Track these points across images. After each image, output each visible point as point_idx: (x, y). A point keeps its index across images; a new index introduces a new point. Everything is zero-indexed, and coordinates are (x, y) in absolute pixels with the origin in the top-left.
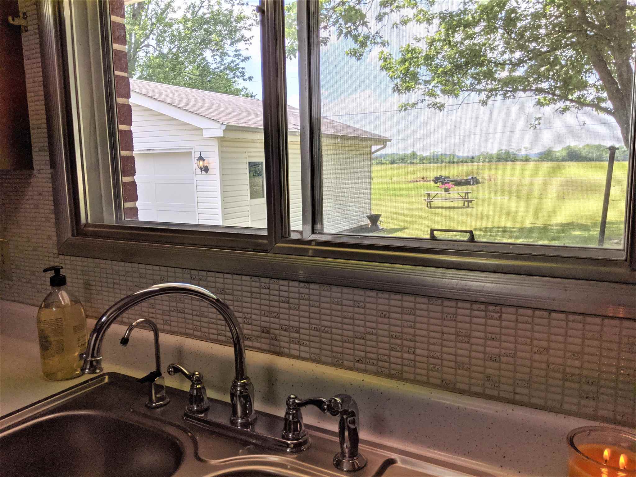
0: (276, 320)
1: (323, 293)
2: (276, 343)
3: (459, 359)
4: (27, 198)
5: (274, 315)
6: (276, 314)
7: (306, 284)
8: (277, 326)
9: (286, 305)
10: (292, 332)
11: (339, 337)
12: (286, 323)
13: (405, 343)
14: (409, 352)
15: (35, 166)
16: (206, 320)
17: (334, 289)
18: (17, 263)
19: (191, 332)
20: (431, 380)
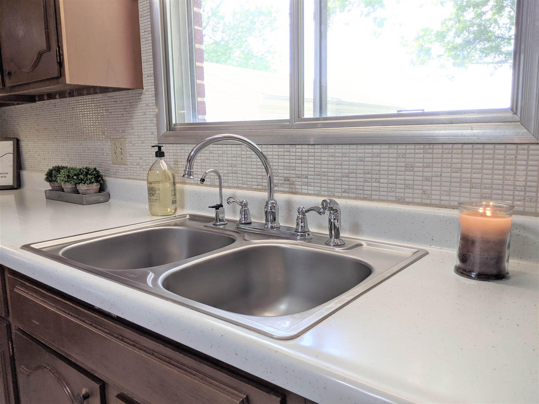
0: (294, 172)
1: (323, 150)
2: (293, 186)
3: (407, 182)
4: (138, 108)
5: (292, 168)
6: (293, 168)
7: (313, 146)
8: (294, 176)
9: (300, 161)
10: (303, 178)
11: (332, 178)
12: (300, 172)
13: (374, 176)
14: (376, 182)
15: (144, 87)
16: (250, 176)
17: (330, 147)
18: (130, 153)
19: (241, 185)
20: (389, 198)
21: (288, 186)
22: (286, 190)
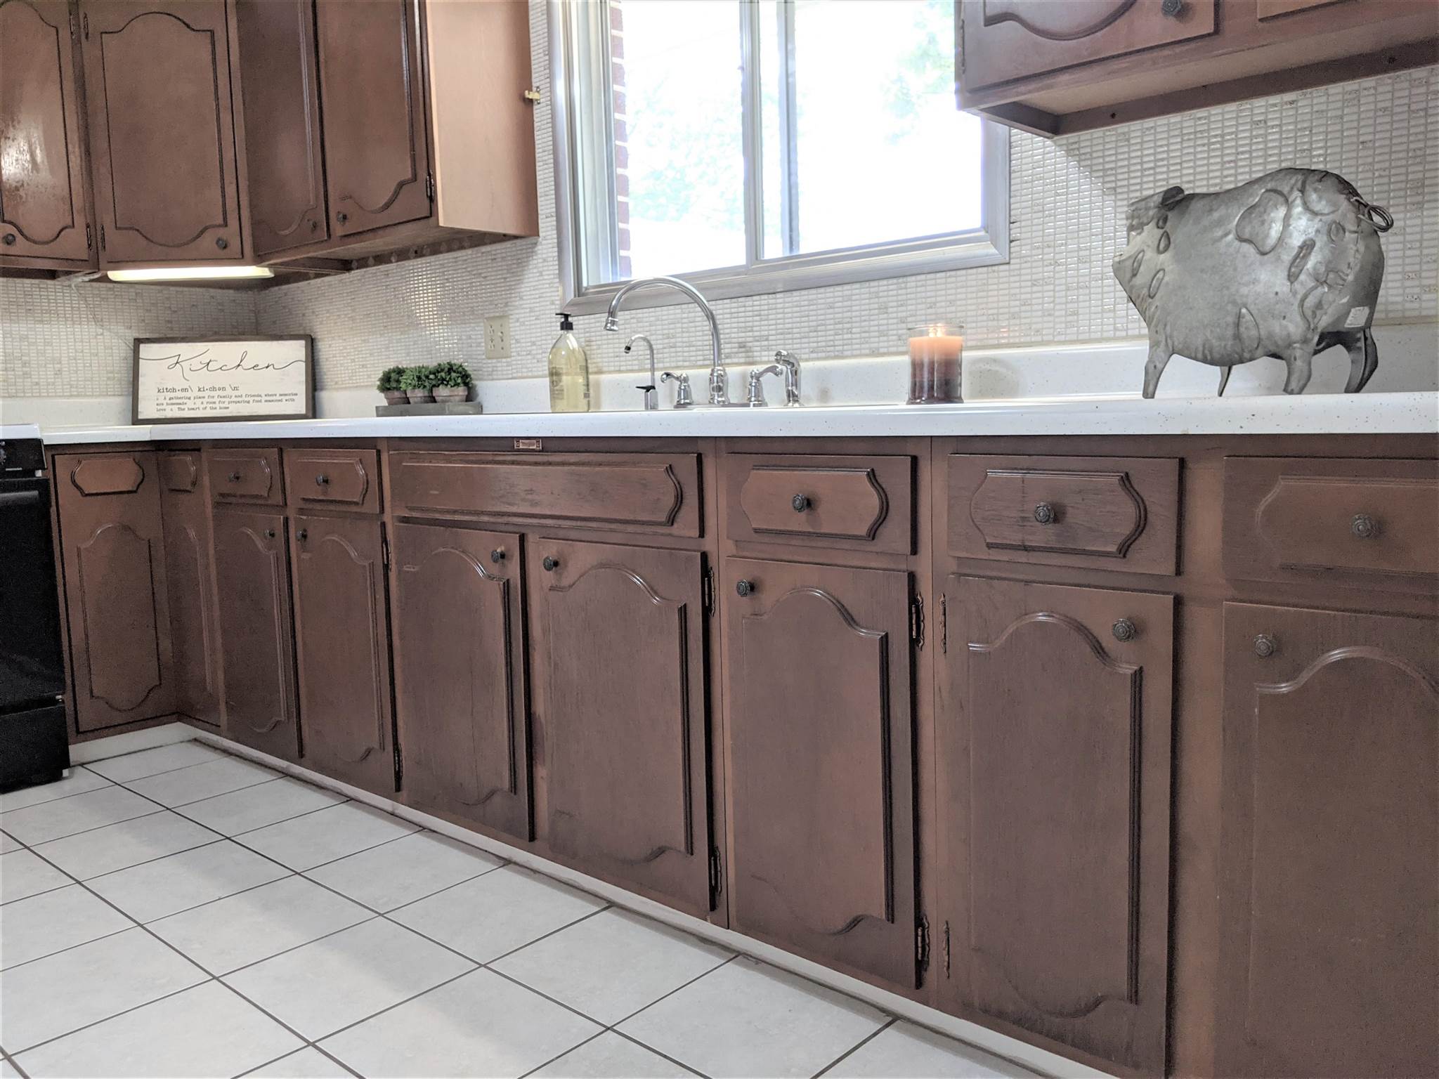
0: (751, 334)
1: (787, 300)
2: (750, 354)
3: (881, 328)
4: (531, 267)
5: (749, 329)
7: (774, 295)
8: (751, 339)
9: (758, 318)
11: (798, 336)
12: (758, 334)
13: (845, 326)
14: (847, 333)
15: (541, 234)
16: (694, 349)
18: (517, 337)
19: (680, 364)
20: (863, 352)
21: (743, 355)
22: (742, 360)
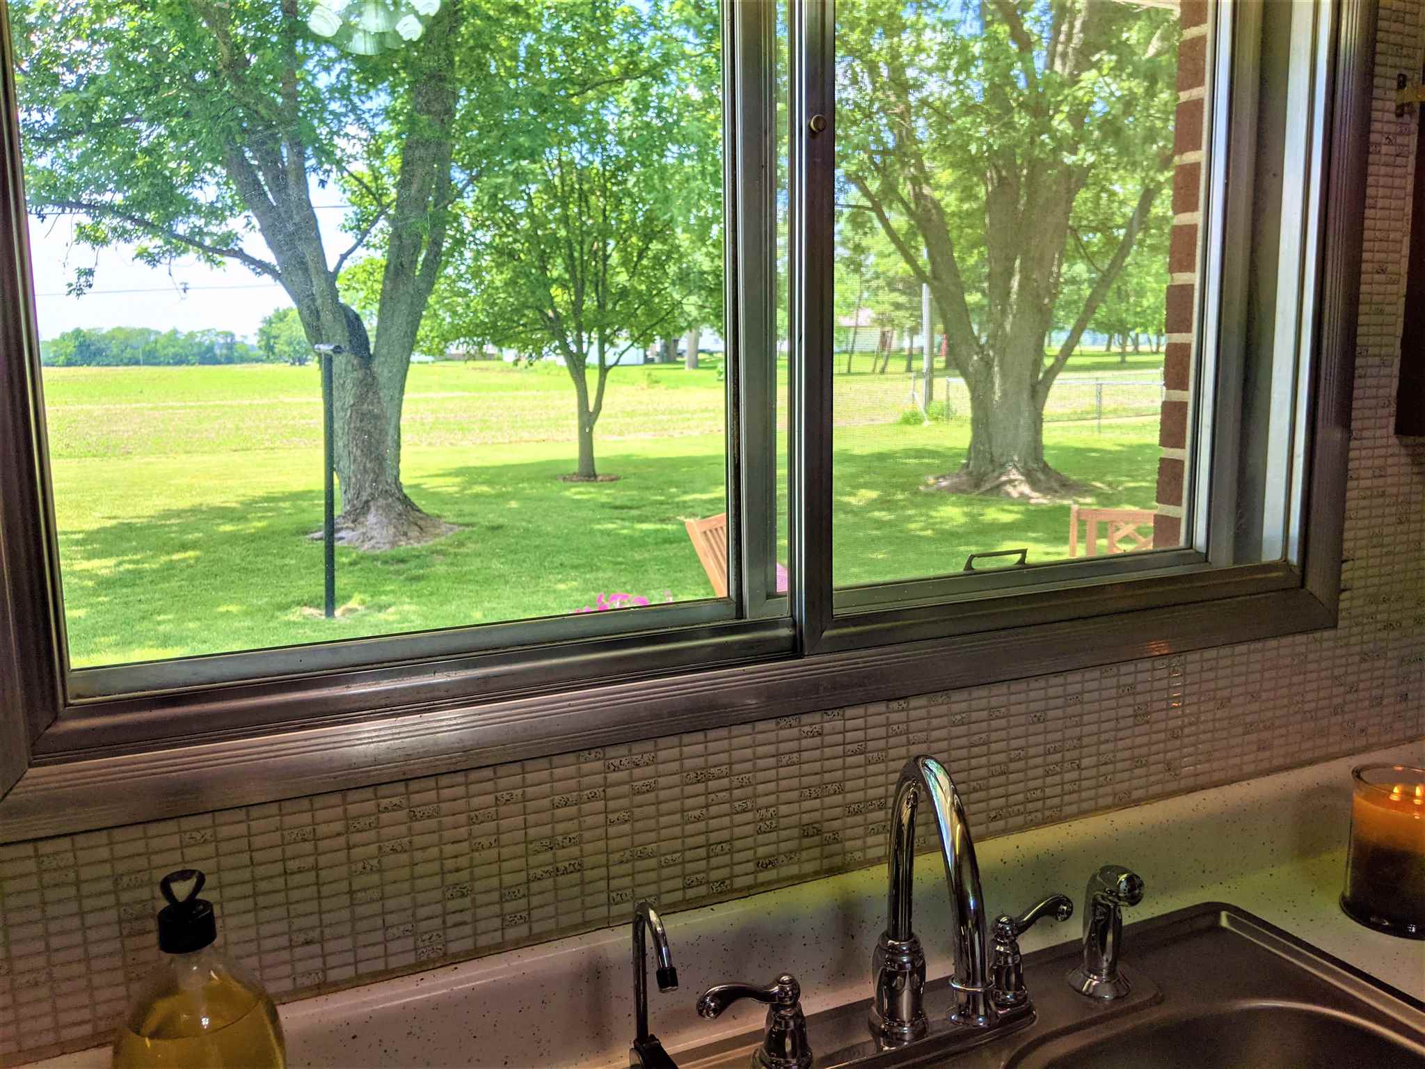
0: (838, 798)
1: (935, 711)
2: (835, 847)
3: (1137, 752)
5: (831, 788)
6: (835, 787)
7: (902, 702)
8: (837, 811)
9: (860, 759)
10: (871, 811)
12: (859, 795)
13: (1068, 755)
16: (651, 862)
17: (956, 696)
19: (601, 912)
20: (1101, 802)
21: (816, 852)
22: (809, 867)
